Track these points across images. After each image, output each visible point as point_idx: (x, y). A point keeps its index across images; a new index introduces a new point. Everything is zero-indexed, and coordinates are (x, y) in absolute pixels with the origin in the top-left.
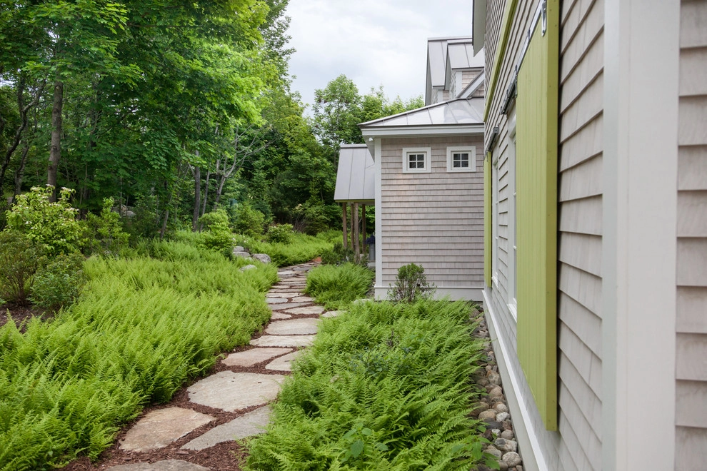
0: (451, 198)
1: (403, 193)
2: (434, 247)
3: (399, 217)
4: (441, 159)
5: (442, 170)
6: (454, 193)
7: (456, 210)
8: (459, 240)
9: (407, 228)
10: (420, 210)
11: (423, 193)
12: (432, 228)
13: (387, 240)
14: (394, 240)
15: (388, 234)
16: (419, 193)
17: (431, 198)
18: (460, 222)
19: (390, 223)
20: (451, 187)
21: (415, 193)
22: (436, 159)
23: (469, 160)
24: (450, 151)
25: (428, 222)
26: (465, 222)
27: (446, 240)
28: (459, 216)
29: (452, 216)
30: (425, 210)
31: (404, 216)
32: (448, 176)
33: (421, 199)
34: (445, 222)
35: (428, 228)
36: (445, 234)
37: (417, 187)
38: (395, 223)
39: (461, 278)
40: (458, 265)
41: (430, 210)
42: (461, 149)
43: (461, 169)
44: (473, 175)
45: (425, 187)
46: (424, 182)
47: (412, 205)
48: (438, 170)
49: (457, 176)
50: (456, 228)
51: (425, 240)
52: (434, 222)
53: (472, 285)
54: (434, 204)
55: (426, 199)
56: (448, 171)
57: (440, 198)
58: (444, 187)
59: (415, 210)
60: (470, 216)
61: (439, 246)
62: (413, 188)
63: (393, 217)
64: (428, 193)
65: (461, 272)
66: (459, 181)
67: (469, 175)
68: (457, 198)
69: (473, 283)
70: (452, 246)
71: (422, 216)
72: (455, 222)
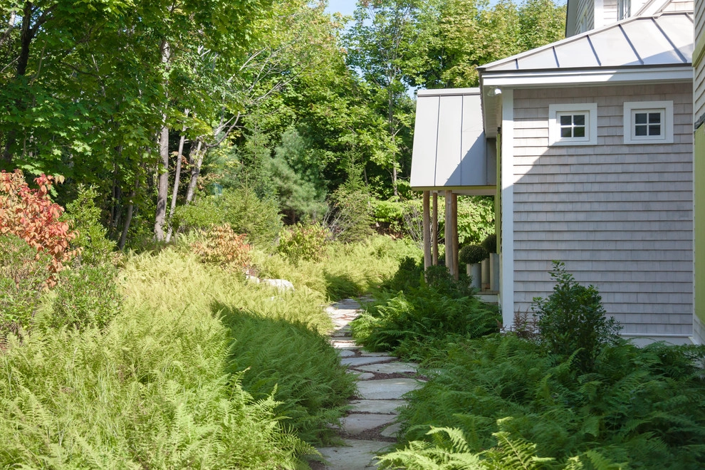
0: (630, 187)
1: (549, 179)
2: (602, 267)
3: (542, 217)
4: (615, 122)
5: (616, 141)
6: (636, 178)
7: (640, 207)
8: (644, 256)
9: (556, 236)
10: (578, 207)
11: (584, 178)
12: (599, 236)
13: (523, 256)
14: (533, 256)
15: (524, 246)
16: (576, 179)
17: (596, 188)
18: (646, 227)
19: (527, 227)
20: (631, 168)
21: (570, 178)
22: (605, 122)
23: (662, 124)
24: (630, 109)
25: (591, 227)
26: (655, 226)
27: (623, 256)
28: (644, 216)
29: (632, 216)
30: (587, 207)
31: (551, 217)
32: (626, 150)
33: (579, 188)
34: (620, 226)
35: (592, 237)
36: (619, 246)
37: (573, 169)
38: (536, 227)
39: (647, 319)
40: (642, 298)
41: (596, 207)
42: (647, 106)
43: (648, 139)
44: (669, 149)
45: (587, 169)
46: (586, 160)
47: (563, 197)
48: (609, 141)
49: (640, 150)
50: (639, 236)
51: (586, 256)
52: (602, 227)
53: (666, 331)
54: (602, 197)
55: (588, 187)
56: (625, 142)
57: (612, 187)
58: (619, 168)
59: (570, 207)
60: (664, 216)
61: (611, 266)
62: (566, 169)
63: (533, 217)
64: (592, 178)
65: (649, 309)
66: (645, 159)
67: (661, 149)
68: (641, 187)
69: (669, 327)
70: (633, 267)
71: (581, 217)
72: (637, 227)
